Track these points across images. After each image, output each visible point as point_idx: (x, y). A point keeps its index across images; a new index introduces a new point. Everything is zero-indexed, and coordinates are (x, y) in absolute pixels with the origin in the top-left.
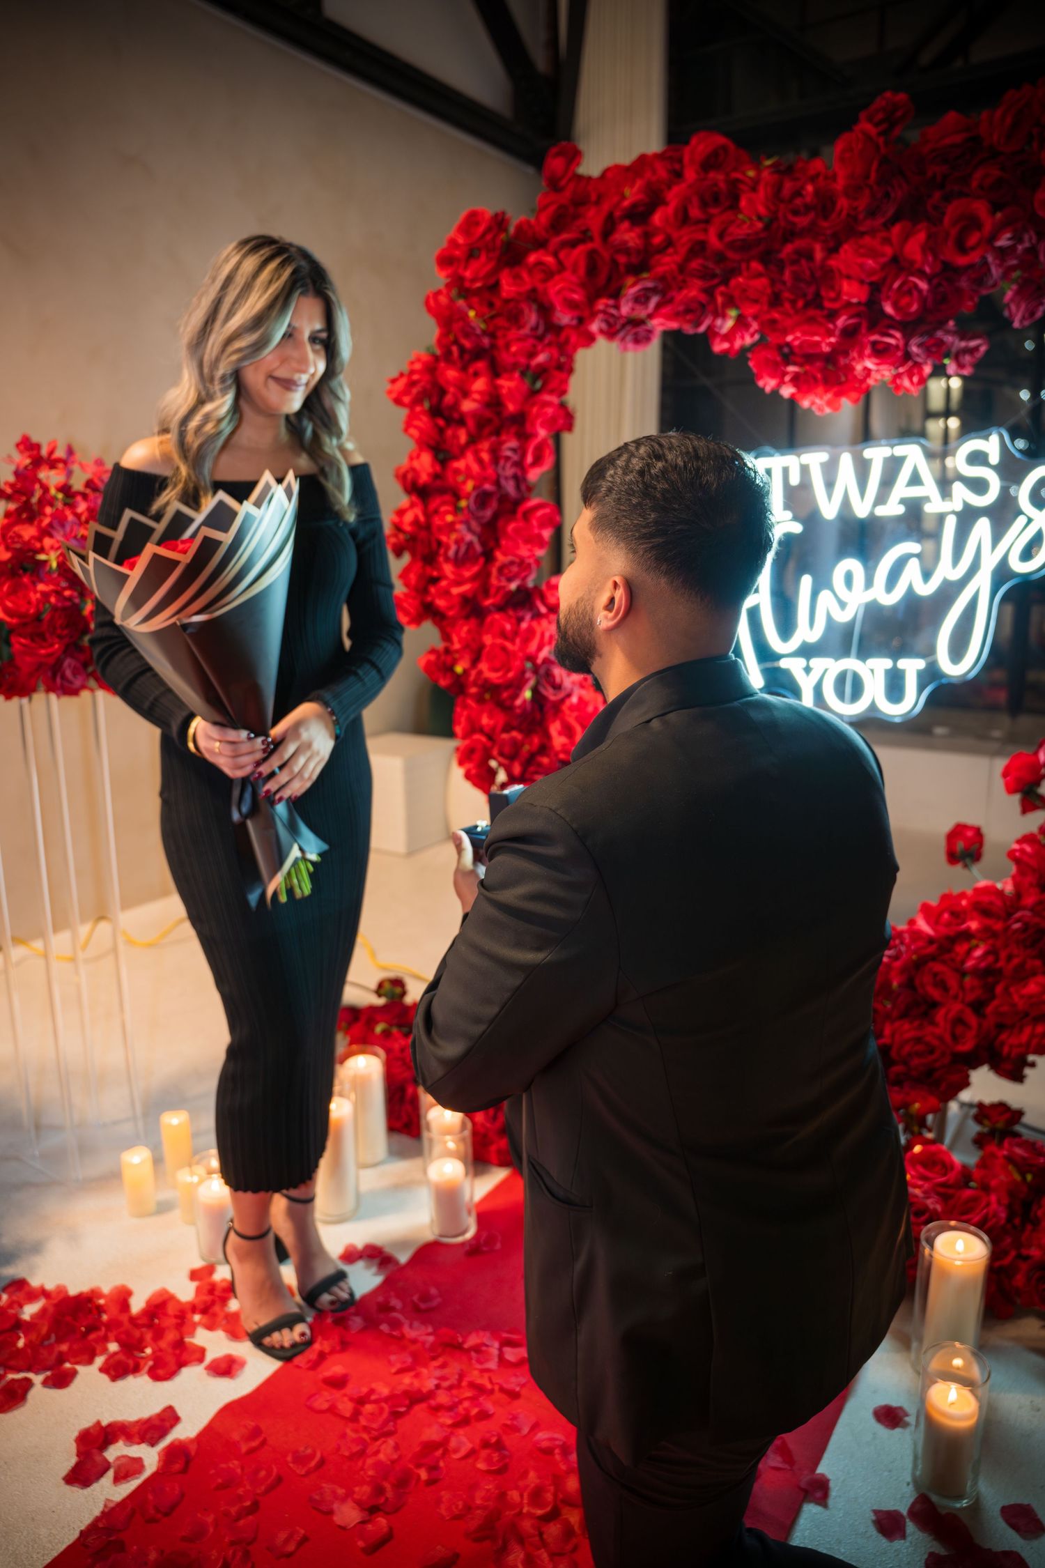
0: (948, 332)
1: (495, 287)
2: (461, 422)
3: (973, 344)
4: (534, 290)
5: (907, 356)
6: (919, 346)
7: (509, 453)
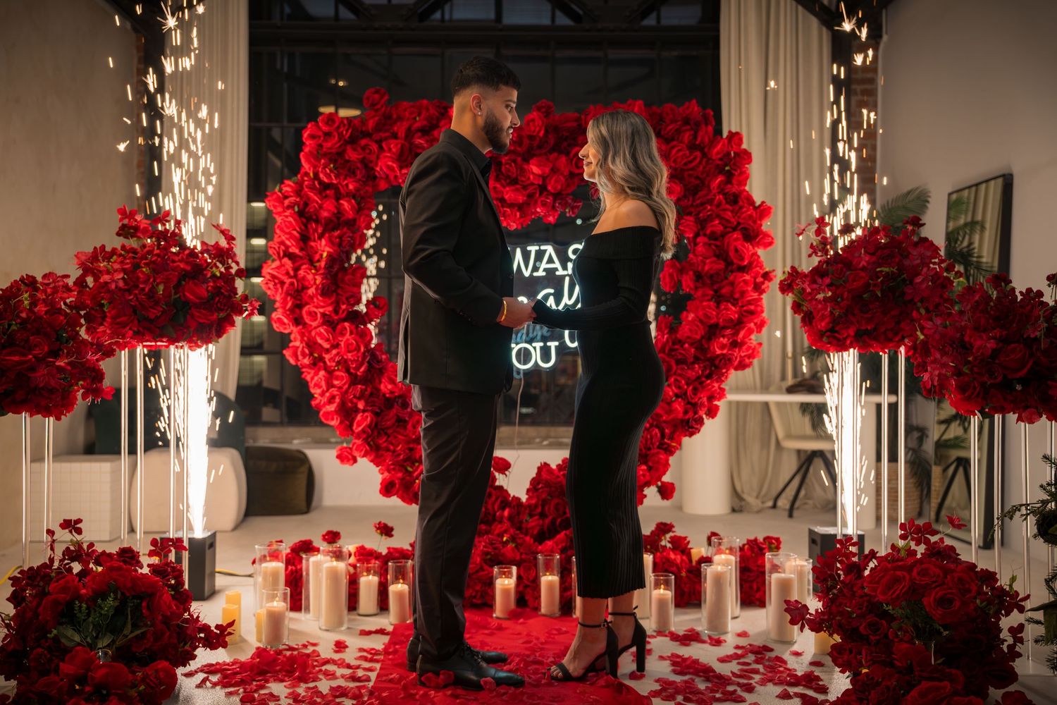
0: (570, 199)
1: (341, 154)
2: (317, 221)
3: (578, 204)
4: (364, 158)
5: (554, 207)
6: (559, 204)
7: (349, 239)
